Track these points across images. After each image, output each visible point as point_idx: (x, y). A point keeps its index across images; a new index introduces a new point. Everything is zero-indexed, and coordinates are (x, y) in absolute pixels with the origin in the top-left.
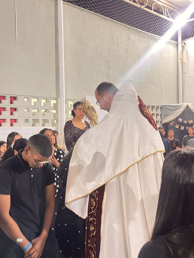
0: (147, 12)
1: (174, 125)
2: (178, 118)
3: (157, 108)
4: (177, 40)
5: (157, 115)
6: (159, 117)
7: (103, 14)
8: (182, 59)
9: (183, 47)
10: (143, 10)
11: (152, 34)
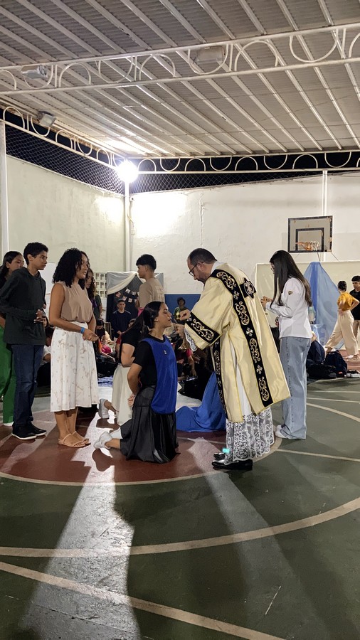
0: (91, 161)
1: (121, 297)
2: (125, 289)
3: (102, 275)
4: (124, 193)
5: (102, 284)
6: (104, 286)
7: (45, 166)
8: (130, 217)
9: (131, 202)
10: (87, 159)
11: (97, 187)
